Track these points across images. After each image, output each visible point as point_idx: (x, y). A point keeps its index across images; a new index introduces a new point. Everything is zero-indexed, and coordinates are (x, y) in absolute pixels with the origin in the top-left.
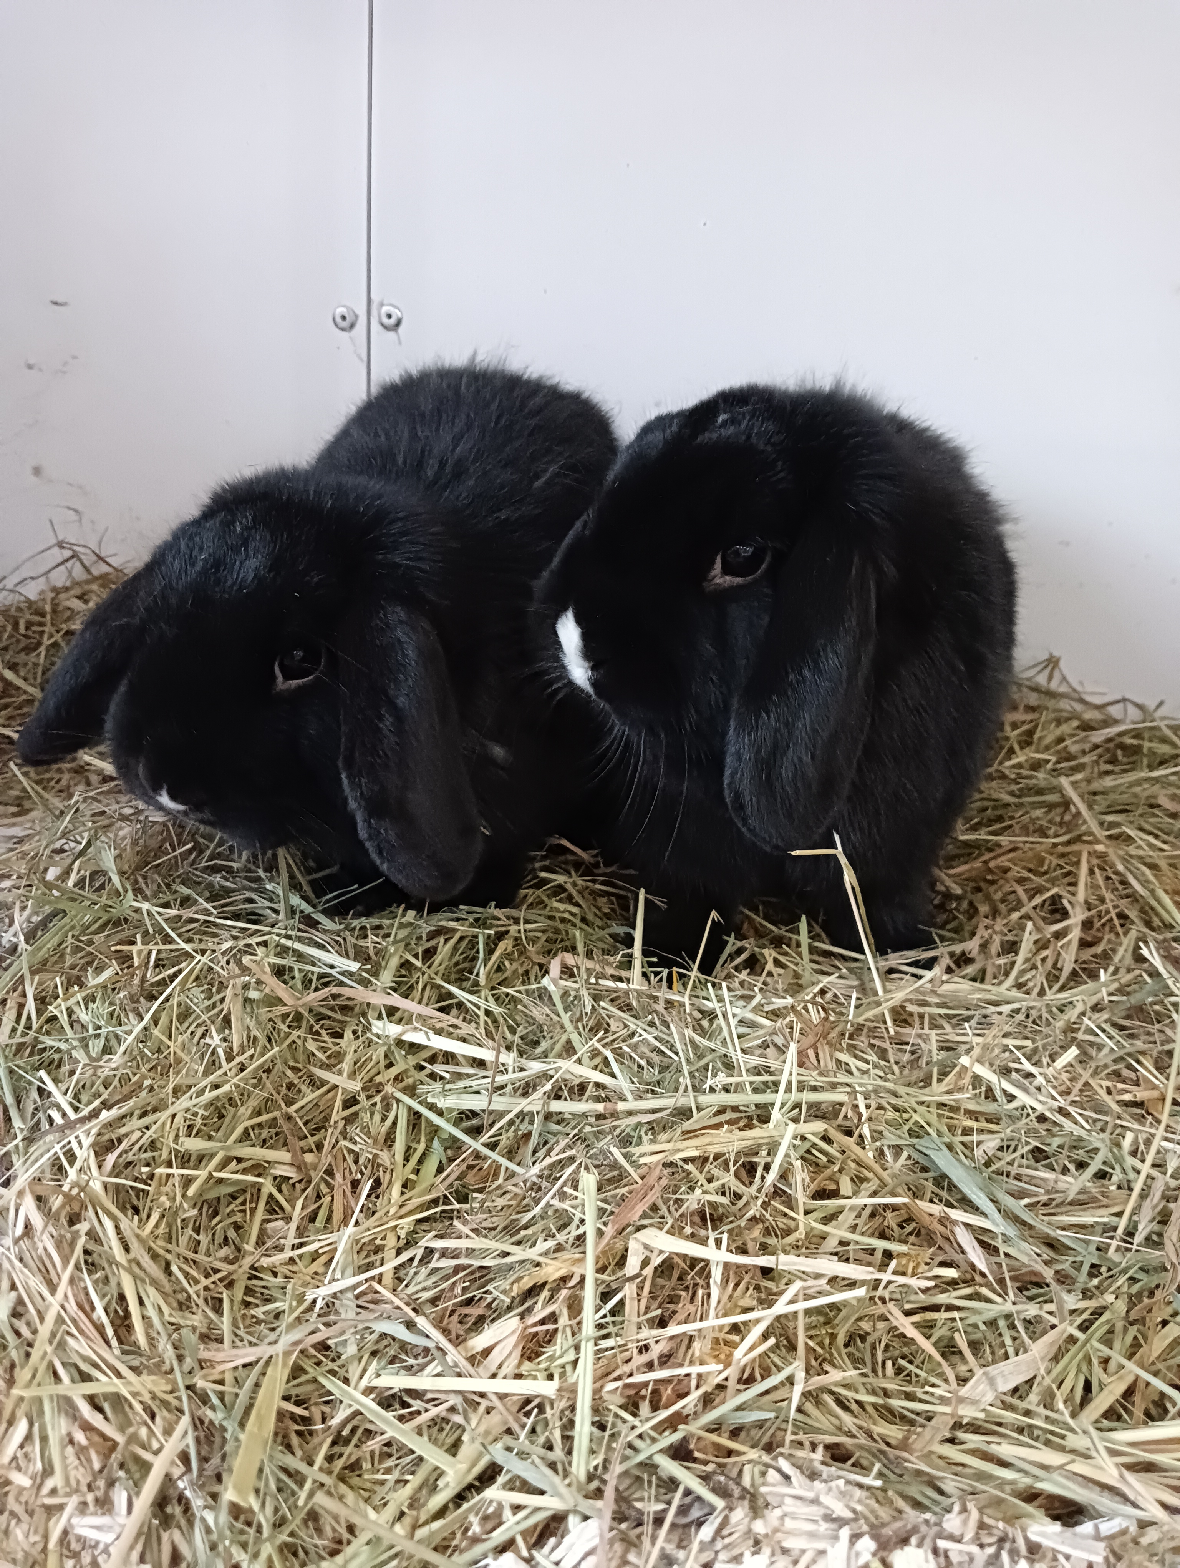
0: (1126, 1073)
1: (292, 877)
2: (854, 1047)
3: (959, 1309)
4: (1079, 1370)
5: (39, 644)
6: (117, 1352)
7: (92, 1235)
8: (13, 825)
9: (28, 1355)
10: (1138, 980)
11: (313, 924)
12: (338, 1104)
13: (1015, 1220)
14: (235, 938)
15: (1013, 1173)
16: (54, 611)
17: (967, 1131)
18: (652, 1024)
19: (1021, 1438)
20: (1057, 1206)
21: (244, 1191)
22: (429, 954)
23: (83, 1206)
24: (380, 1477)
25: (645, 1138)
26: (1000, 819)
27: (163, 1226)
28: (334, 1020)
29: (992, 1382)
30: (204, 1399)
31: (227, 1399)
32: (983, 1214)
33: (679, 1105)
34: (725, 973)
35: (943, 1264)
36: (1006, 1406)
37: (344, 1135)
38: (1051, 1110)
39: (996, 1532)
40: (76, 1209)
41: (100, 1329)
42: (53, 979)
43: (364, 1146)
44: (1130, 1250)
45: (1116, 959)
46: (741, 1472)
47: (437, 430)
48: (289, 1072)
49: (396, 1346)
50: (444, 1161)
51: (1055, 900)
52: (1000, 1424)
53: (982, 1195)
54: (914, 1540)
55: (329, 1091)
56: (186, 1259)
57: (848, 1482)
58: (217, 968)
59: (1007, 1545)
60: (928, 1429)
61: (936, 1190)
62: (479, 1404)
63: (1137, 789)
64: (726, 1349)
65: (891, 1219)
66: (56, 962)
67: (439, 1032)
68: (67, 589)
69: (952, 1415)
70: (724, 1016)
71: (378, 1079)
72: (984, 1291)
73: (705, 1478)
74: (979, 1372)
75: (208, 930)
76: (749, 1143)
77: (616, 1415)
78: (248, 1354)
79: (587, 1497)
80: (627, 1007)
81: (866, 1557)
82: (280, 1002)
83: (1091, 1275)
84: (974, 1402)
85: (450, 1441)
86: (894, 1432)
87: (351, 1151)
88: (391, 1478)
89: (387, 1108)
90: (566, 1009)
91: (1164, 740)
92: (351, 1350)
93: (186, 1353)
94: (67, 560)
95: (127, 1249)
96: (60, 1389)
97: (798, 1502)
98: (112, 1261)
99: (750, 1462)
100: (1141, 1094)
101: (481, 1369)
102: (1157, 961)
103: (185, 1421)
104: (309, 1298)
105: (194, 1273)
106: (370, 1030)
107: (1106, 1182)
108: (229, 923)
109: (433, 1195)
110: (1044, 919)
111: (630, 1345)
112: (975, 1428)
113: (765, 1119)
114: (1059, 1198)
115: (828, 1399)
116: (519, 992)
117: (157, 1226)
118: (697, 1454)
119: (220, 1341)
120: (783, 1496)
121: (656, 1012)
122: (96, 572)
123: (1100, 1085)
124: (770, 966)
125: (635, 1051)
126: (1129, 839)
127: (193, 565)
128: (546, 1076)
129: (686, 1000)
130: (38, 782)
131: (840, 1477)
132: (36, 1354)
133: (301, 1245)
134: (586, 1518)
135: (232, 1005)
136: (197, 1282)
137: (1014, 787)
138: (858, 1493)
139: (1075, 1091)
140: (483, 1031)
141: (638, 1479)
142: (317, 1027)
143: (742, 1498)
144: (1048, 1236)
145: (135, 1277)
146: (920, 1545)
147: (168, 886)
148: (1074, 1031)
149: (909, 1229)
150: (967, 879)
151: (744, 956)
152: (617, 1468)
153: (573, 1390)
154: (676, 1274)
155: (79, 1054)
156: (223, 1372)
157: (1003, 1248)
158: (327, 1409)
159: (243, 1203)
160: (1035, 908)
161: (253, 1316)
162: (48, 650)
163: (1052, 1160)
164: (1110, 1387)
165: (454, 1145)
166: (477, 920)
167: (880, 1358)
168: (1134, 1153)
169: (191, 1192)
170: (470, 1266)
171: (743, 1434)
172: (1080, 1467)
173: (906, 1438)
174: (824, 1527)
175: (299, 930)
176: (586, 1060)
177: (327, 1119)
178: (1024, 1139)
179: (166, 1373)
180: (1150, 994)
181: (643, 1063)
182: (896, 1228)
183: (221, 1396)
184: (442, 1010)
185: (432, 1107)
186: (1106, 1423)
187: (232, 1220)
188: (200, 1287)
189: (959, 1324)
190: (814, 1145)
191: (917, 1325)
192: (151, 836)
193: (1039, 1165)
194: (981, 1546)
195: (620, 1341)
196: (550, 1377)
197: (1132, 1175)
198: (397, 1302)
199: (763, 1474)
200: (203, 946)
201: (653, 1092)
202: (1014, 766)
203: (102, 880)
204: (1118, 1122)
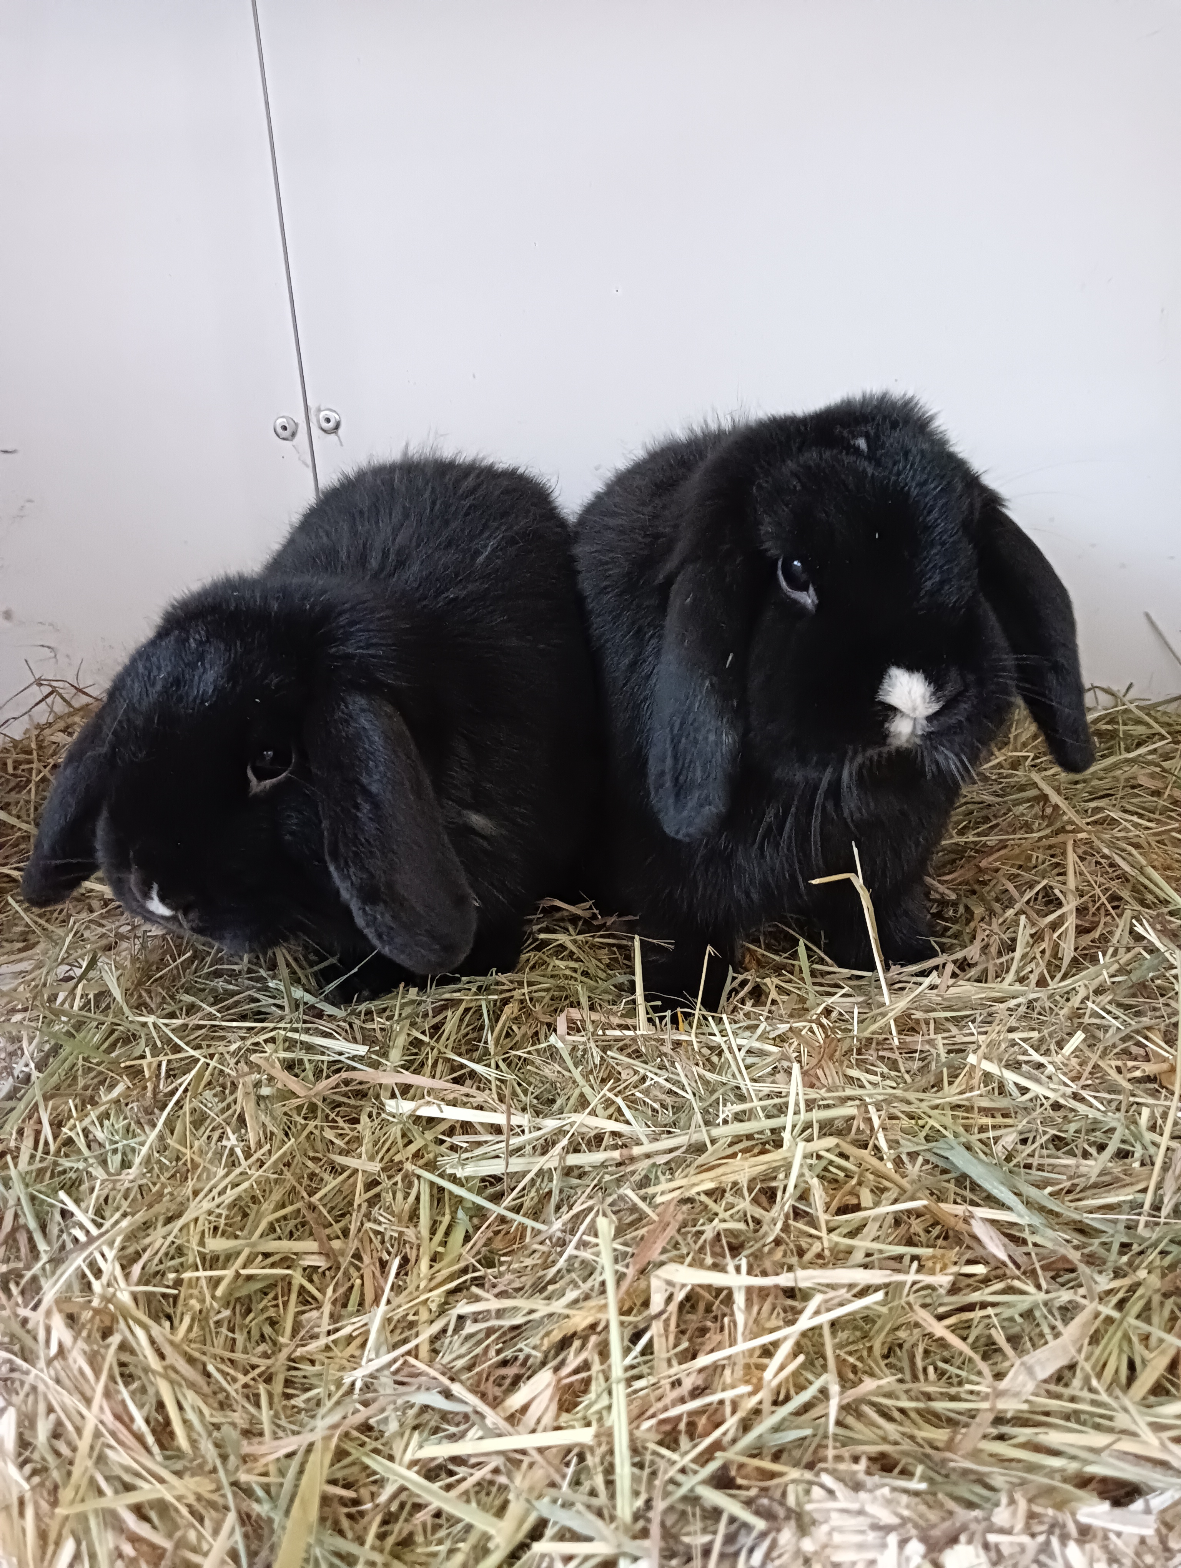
0: (1135, 1050)
1: (293, 972)
2: (864, 1061)
3: (994, 1305)
4: (1121, 1351)
5: (29, 781)
6: (159, 1458)
7: (124, 1347)
8: (21, 960)
9: (69, 1474)
10: (1138, 957)
11: (320, 1015)
12: (360, 1186)
13: (1042, 1210)
14: (243, 1038)
15: (1035, 1164)
16: (40, 747)
17: (983, 1129)
18: (662, 1067)
19: (1069, 1424)
20: (1081, 1191)
21: (275, 1285)
22: (436, 1029)
23: (114, 1319)
24: (434, 1548)
25: (662, 1178)
26: (987, 819)
27: (195, 1329)
28: (349, 1105)
29: (1030, 1371)
30: (248, 1492)
31: (273, 1490)
32: (1009, 1209)
33: (693, 1141)
34: (731, 1007)
35: (969, 1262)
36: (1050, 1395)
37: (368, 1216)
38: (1064, 1095)
39: (1046, 1519)
40: (107, 1323)
41: (140, 1438)
42: (67, 1103)
43: (389, 1226)
44: (1157, 1224)
45: (1115, 940)
46: (784, 1494)
47: (377, 522)
48: (309, 1163)
49: (437, 1417)
50: (471, 1230)
51: (1047, 891)
52: (1047, 1414)
53: (1003, 1188)
54: (963, 1538)
55: (349, 1177)
56: (222, 1359)
57: (894, 1489)
58: (227, 1070)
59: (1057, 1531)
60: (973, 1428)
61: (959, 1191)
62: (521, 1461)
63: (1118, 773)
64: (757, 1372)
65: (917, 1226)
66: (70, 1086)
67: (454, 1103)
68: (50, 725)
69: (991, 1410)
70: (730, 1049)
71: (397, 1158)
72: (1017, 1283)
73: (748, 1503)
74: (1018, 1363)
75: (215, 1034)
76: (764, 1167)
77: (654, 1453)
78: (290, 1444)
79: (635, 1537)
80: (637, 1054)
81: (916, 1560)
82: (294, 1095)
83: (1121, 1253)
84: (1016, 1395)
85: (498, 1503)
86: (941, 1435)
87: (377, 1233)
88: (443, 1549)
89: (410, 1185)
90: (576, 1066)
91: (1139, 722)
92: (393, 1427)
93: (229, 1450)
94: (47, 697)
95: (162, 1356)
96: (103, 1503)
97: (845, 1516)
98: (147, 1370)
99: (793, 1481)
100: (1150, 1068)
101: (520, 1428)
102: (1152, 937)
103: (231, 1518)
104: (347, 1381)
105: (231, 1371)
106: (384, 1111)
107: (1128, 1161)
108: (235, 1024)
109: (462, 1264)
110: (1038, 912)
111: (663, 1382)
112: (1021, 1421)
113: (779, 1144)
114: (1081, 1182)
115: (867, 1409)
116: (529, 1053)
117: (190, 1329)
118: (740, 1481)
119: (261, 1434)
120: (828, 1511)
121: (665, 1054)
122: (76, 704)
123: (1109, 1065)
124: (774, 994)
125: (647, 1096)
126: (1113, 822)
127: (153, 685)
128: (560, 1132)
129: (693, 1038)
130: (40, 916)
131: (884, 1485)
132: (77, 1471)
133: (337, 1330)
134: (635, 1559)
135: (244, 1102)
136: (235, 1380)
137: (997, 787)
138: (904, 1499)
139: (1086, 1074)
140: (495, 1097)
141: (683, 1513)
142: (332, 1116)
143: (787, 1518)
144: (1075, 1222)
145: (172, 1382)
146: (970, 1542)
147: (172, 997)
148: (1080, 1016)
149: (936, 1232)
150: (960, 884)
151: (747, 989)
152: (660, 1505)
153: (610, 1435)
154: (701, 1307)
155: (98, 1172)
156: (266, 1465)
157: (1031, 1239)
158: (374, 1488)
159: (276, 1298)
160: (1028, 902)
161: (294, 1407)
162: (37, 787)
163: (1073, 1145)
164: (1154, 1363)
165: (479, 1213)
166: (480, 988)
167: (920, 1364)
168: (1153, 1128)
169: (219, 1292)
170: (501, 1327)
171: (785, 1456)
172: (1127, 1445)
173: (951, 1440)
174: (872, 1537)
175: (305, 1022)
176: (600, 1110)
177: (351, 1203)
178: (1041, 1129)
179: (211, 1472)
180: (1149, 969)
181: (657, 1106)
182: (922, 1233)
183: (267, 1488)
184: (456, 1081)
185: (453, 1179)
186: (1152, 1399)
187: (265, 1315)
188: (238, 1386)
189: (995, 1320)
190: (831, 1163)
191: (953, 1328)
192: (152, 951)
193: (1060, 1153)
194: (1033, 1535)
195: (653, 1380)
196: (588, 1424)
197: (1152, 1150)
198: (433, 1373)
199: (808, 1492)
200: (211, 1051)
201: (669, 1132)
202: (993, 767)
203: (108, 1000)
204: (1132, 1099)
